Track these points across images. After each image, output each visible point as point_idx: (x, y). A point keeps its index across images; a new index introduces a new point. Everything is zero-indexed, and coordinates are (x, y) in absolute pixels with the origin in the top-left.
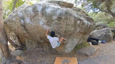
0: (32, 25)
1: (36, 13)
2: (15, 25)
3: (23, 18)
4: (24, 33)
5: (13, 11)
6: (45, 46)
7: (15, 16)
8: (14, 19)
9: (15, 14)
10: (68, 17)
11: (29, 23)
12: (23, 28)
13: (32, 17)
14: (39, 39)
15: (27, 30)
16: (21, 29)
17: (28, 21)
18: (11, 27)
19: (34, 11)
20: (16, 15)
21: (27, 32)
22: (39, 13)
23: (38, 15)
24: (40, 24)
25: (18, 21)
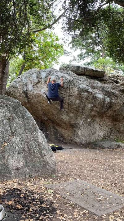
0: (33, 92)
1: (39, 80)
2: (18, 92)
3: (26, 85)
4: (25, 102)
5: (19, 77)
6: (49, 128)
7: (20, 82)
8: (17, 85)
9: (19, 80)
10: (71, 87)
11: (31, 90)
12: (24, 96)
13: (35, 84)
14: (41, 113)
15: (29, 98)
16: (23, 97)
17: (30, 87)
18: (14, 93)
19: (38, 78)
20: (21, 80)
21: (28, 101)
22: (43, 80)
23: (40, 83)
24: (42, 92)
25: (21, 87)
